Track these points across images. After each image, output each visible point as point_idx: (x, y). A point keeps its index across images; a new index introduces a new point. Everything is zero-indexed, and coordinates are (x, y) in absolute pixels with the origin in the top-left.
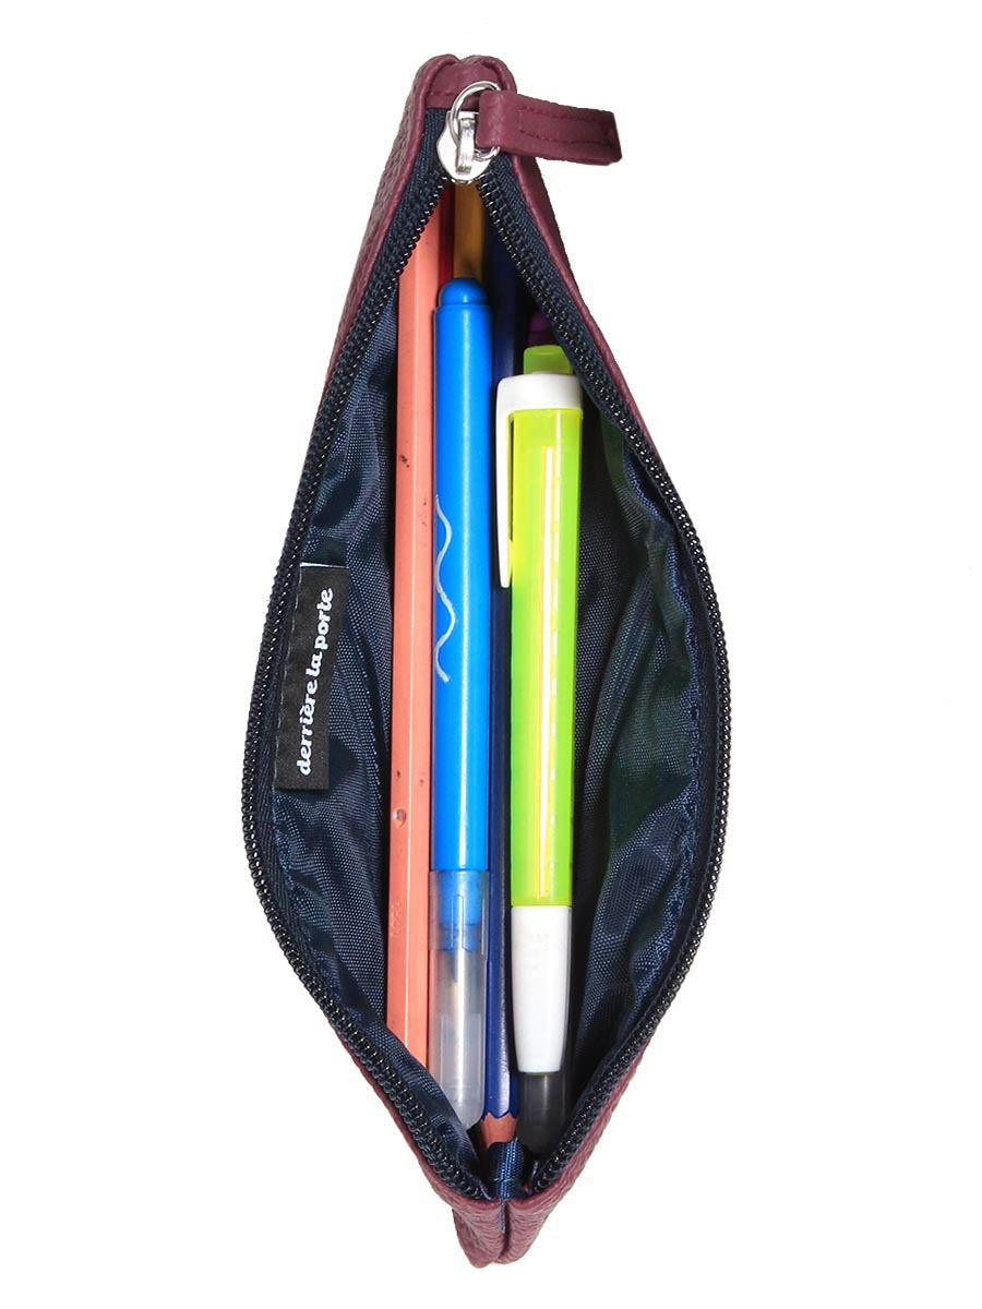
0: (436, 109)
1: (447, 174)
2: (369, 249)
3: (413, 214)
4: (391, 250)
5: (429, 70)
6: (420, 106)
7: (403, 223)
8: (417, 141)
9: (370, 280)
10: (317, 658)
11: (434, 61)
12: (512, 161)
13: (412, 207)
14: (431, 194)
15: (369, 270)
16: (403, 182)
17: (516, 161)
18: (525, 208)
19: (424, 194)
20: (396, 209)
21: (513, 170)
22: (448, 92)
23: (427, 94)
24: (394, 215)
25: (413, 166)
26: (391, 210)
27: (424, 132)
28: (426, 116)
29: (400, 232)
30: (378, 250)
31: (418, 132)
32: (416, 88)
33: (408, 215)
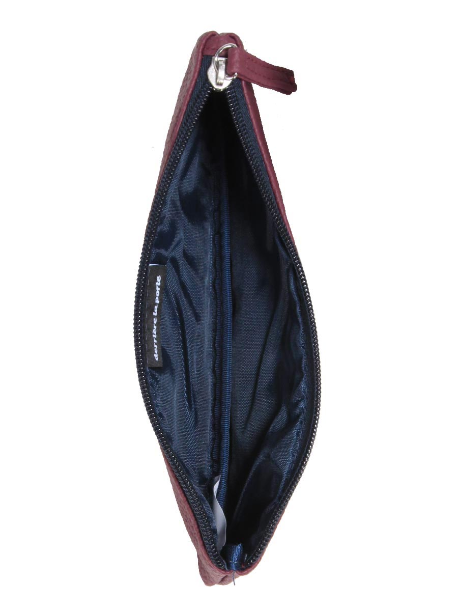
0: (207, 56)
1: (211, 85)
2: (177, 121)
3: (196, 104)
4: (187, 120)
5: (204, 38)
6: (200, 54)
7: (192, 108)
8: (198, 70)
9: (178, 134)
10: (156, 307)
11: (206, 34)
12: (241, 82)
13: (196, 100)
14: (205, 95)
15: (178, 130)
16: (191, 89)
17: (243, 82)
18: (245, 104)
19: (202, 95)
20: (189, 102)
21: (242, 86)
22: (213, 48)
23: (203, 49)
24: (188, 105)
25: (196, 82)
26: (186, 102)
27: (201, 66)
28: (202, 59)
29: (191, 112)
30: (181, 120)
31: (198, 66)
32: (198, 46)
33: (194, 105)
